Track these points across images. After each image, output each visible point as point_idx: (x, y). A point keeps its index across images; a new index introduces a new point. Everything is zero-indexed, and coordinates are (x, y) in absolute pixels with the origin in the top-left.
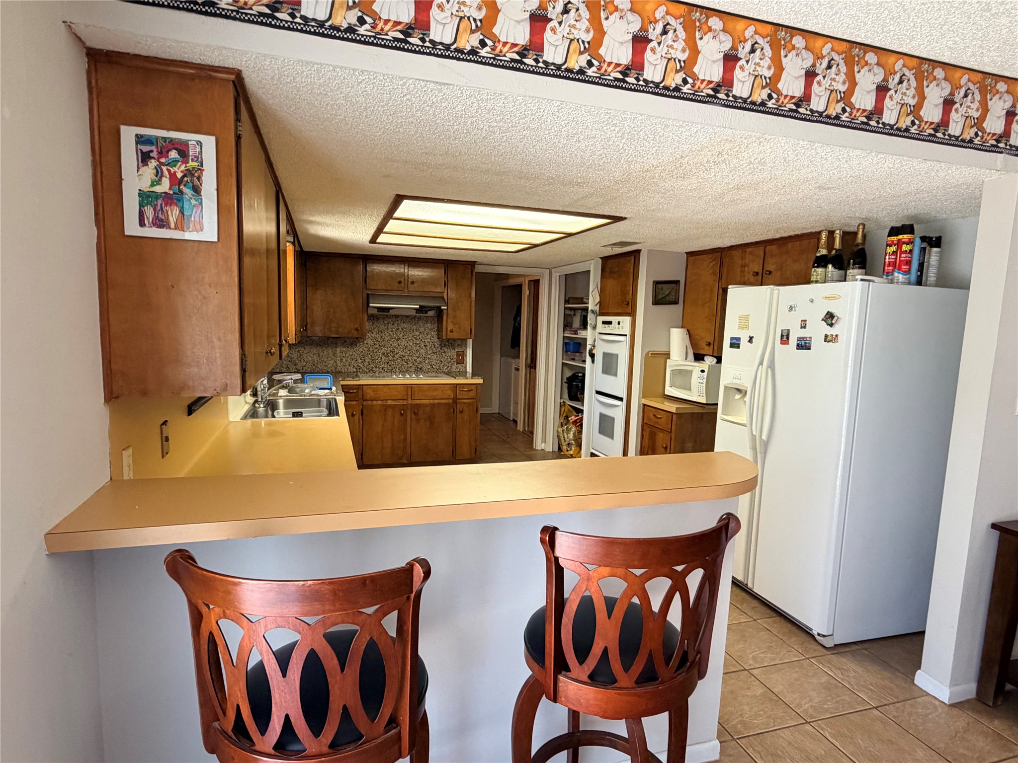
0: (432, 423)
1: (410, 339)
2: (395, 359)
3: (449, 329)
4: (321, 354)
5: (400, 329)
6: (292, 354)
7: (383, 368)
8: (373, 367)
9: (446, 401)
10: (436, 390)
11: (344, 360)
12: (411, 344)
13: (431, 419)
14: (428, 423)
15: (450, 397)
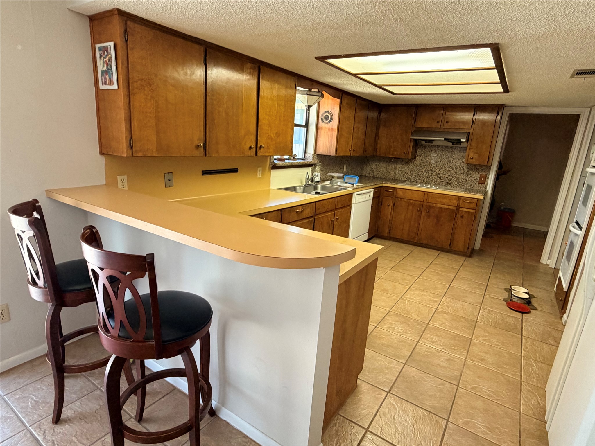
0: (438, 221)
1: (445, 162)
2: (433, 175)
3: (470, 157)
4: (388, 167)
5: (440, 155)
6: (373, 166)
7: (423, 180)
8: (417, 179)
9: (450, 207)
10: (444, 198)
11: (400, 172)
12: (446, 166)
13: (438, 218)
14: (435, 220)
15: (455, 205)
